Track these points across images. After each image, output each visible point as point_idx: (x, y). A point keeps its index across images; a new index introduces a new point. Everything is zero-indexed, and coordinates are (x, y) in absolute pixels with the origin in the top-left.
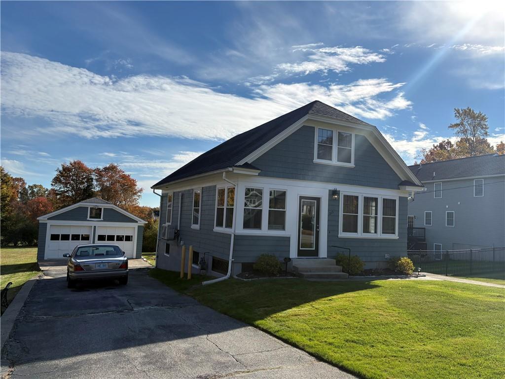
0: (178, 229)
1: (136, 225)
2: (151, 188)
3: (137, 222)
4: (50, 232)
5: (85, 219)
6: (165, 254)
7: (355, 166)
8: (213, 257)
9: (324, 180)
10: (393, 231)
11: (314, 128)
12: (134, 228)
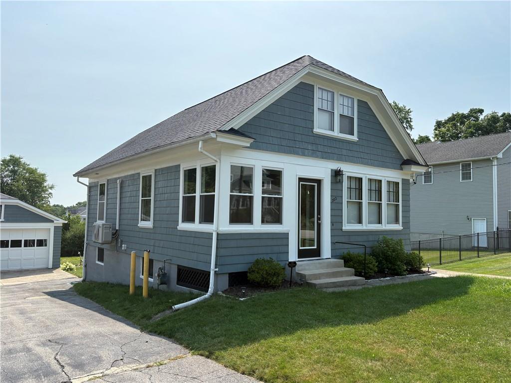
0: (117, 229)
1: (51, 226)
2: (74, 175)
3: (52, 221)
6: (97, 262)
7: (358, 139)
8: (178, 265)
9: (326, 156)
10: (397, 221)
11: (313, 86)
12: (50, 229)
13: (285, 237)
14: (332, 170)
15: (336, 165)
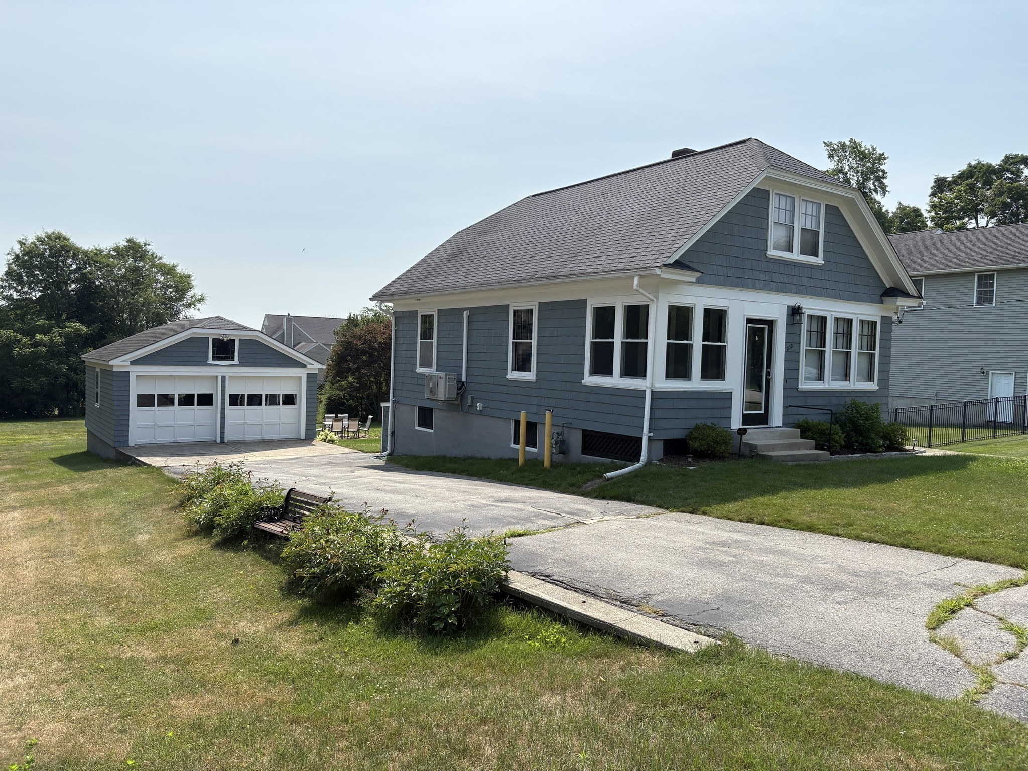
0: (464, 380)
1: (302, 373)
2: (371, 299)
3: (304, 366)
4: (135, 390)
5: (203, 363)
6: (417, 428)
7: (823, 262)
8: (584, 431)
9: (781, 288)
10: (870, 378)
11: (768, 192)
12: (300, 378)
13: (727, 397)
14: (788, 306)
15: (793, 300)
